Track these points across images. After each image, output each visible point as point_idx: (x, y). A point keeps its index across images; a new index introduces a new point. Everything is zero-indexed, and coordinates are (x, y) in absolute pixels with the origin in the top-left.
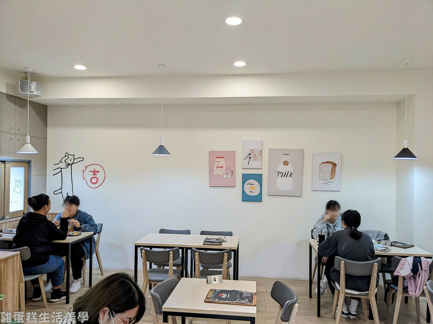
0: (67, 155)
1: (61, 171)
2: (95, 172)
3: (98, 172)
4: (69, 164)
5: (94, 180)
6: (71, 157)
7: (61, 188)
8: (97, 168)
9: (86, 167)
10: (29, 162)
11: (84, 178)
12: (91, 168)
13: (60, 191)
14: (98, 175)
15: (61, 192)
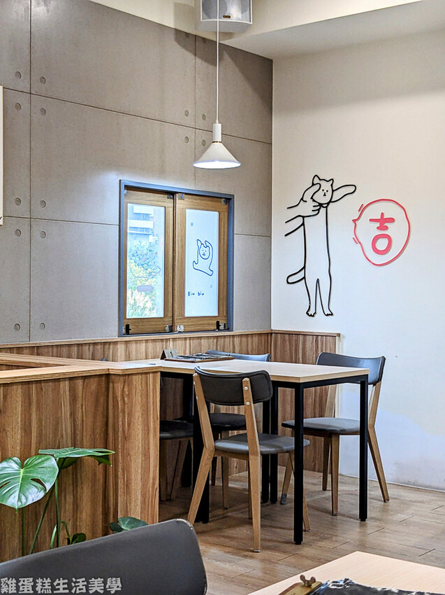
0: (317, 180)
1: (303, 224)
2: (383, 222)
3: (392, 220)
4: (321, 205)
5: (381, 245)
6: (326, 186)
7: (304, 268)
8: (390, 210)
9: (362, 209)
10: (229, 200)
11: (357, 240)
12: (374, 212)
13: (301, 275)
14: (392, 230)
15: (304, 278)
